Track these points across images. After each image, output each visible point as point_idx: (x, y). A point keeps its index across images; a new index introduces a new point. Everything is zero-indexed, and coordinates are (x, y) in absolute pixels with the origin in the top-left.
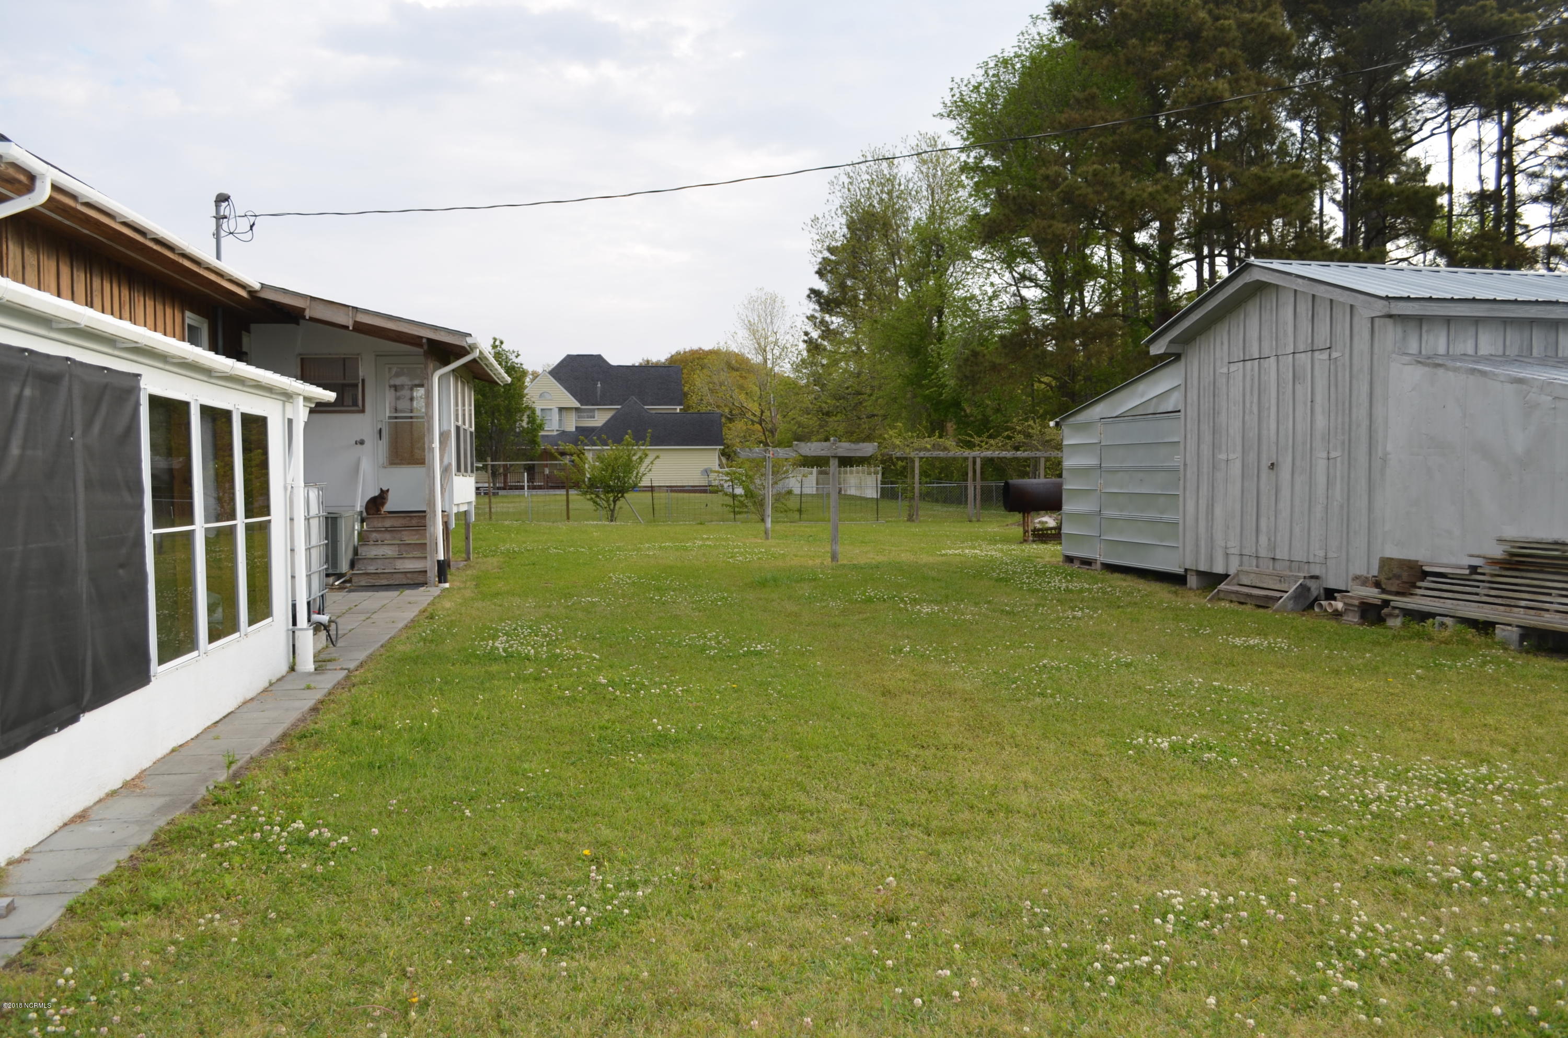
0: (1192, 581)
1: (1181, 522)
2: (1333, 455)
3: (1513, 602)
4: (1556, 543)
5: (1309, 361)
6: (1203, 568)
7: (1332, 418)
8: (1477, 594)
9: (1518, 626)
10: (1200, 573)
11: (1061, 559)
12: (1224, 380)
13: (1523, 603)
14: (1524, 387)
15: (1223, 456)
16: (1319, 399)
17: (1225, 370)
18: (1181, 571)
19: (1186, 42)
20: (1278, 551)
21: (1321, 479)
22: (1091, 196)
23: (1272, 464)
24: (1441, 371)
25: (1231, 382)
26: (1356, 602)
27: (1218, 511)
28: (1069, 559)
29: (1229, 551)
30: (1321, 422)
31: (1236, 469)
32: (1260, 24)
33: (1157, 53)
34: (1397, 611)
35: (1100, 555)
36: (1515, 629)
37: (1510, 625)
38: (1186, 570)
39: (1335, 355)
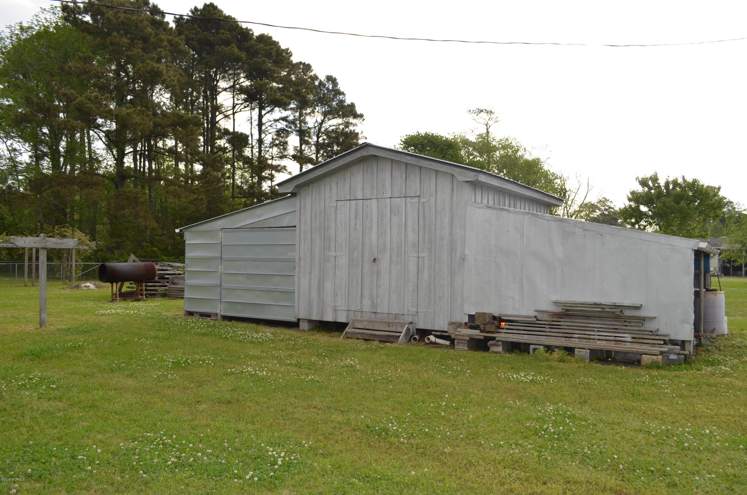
0: (304, 326)
1: (296, 292)
2: (421, 255)
3: (570, 335)
4: (595, 304)
5: (404, 203)
6: (315, 317)
7: (421, 234)
8: (545, 332)
9: (589, 349)
10: (310, 321)
11: (182, 313)
12: (333, 210)
13: (576, 336)
14: (564, 223)
15: (332, 254)
16: (410, 223)
17: (334, 204)
18: (294, 319)
19: (141, 42)
20: (378, 308)
21: (413, 269)
22: (94, 109)
23: (375, 259)
24: (505, 213)
25: (339, 211)
26: (468, 338)
27: (328, 285)
28: (190, 314)
29: (337, 308)
30: (412, 237)
31: (343, 261)
32: (176, 42)
33: (127, 43)
34: (500, 343)
35: (220, 310)
36: (588, 351)
37: (585, 349)
38: (299, 320)
39: (422, 200)
